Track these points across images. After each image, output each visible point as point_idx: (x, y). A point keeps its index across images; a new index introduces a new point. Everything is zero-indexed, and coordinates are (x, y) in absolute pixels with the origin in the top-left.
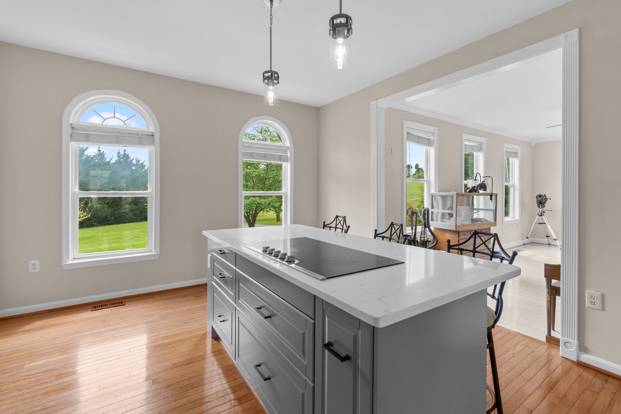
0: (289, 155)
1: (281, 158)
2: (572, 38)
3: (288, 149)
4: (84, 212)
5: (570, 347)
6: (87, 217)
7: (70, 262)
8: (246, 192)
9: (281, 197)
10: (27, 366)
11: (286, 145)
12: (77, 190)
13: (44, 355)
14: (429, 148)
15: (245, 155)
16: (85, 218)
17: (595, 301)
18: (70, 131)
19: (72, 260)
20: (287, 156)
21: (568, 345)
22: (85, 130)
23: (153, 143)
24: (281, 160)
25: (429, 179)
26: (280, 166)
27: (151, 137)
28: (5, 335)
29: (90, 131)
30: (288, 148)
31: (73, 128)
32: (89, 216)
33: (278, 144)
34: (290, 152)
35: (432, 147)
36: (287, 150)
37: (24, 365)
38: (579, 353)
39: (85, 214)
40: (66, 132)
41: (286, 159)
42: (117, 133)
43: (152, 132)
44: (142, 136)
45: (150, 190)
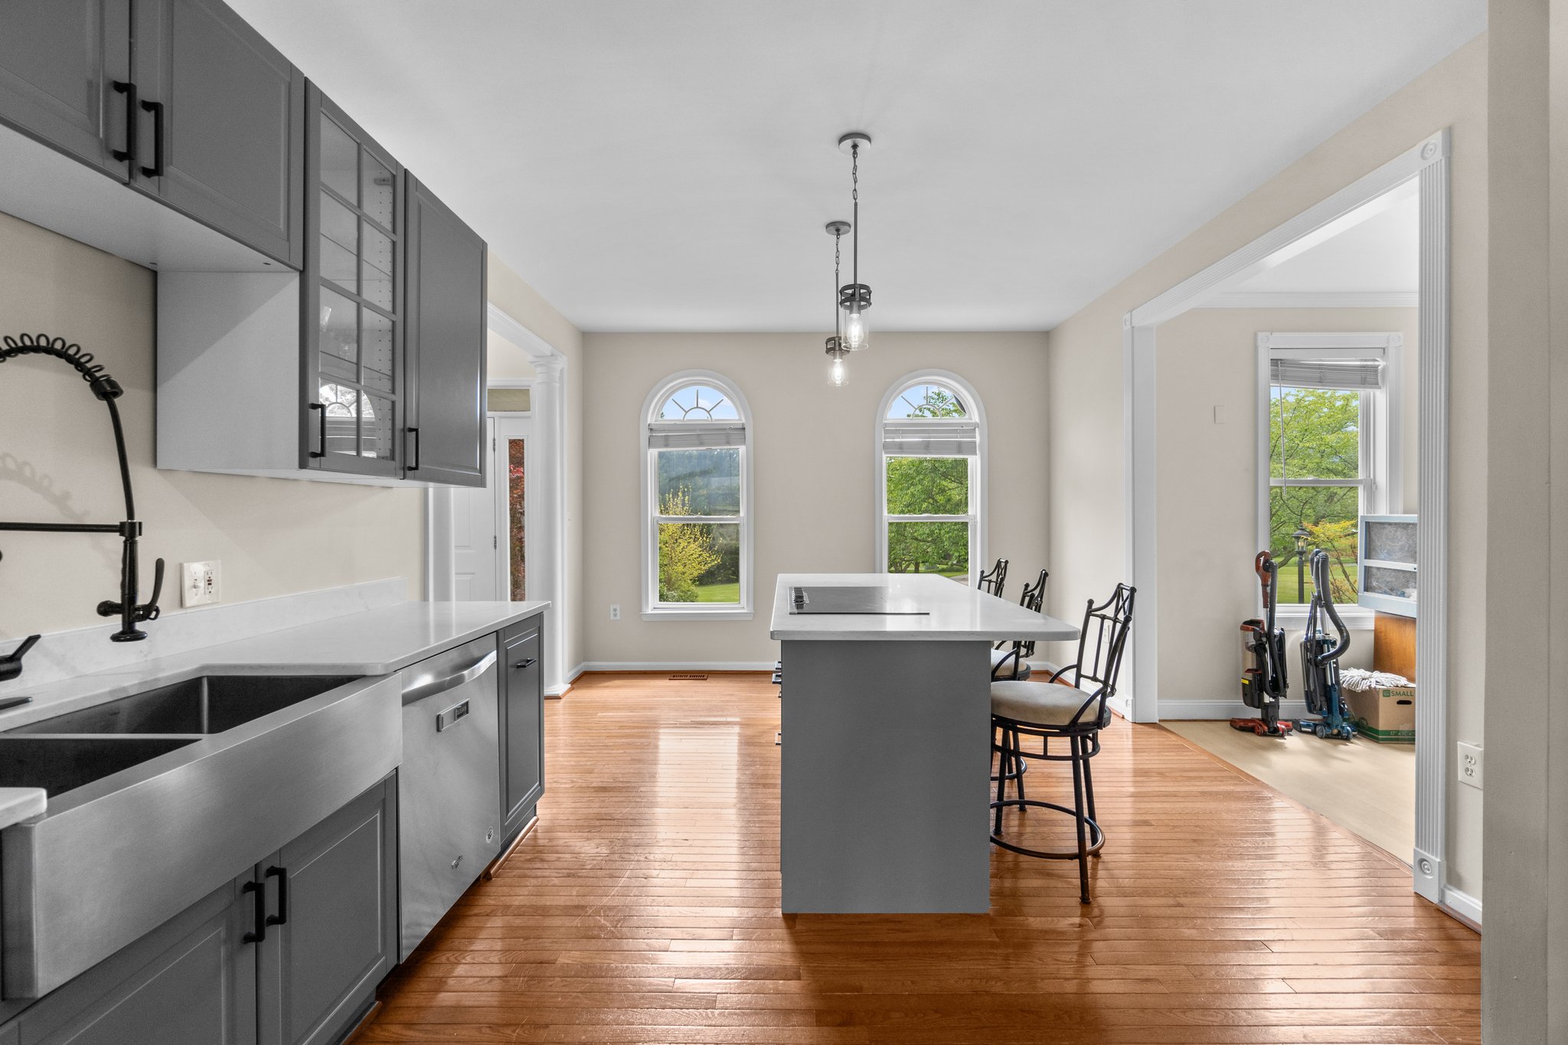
0: (978, 440)
1: (960, 448)
2: (1434, 152)
3: (977, 429)
5: (1428, 872)
7: (650, 612)
8: (893, 515)
9: (965, 524)
10: (599, 714)
11: (973, 421)
12: (657, 514)
13: (615, 709)
14: (1372, 393)
15: (887, 447)
17: (1473, 767)
18: (648, 434)
19: (652, 610)
20: (975, 443)
21: (1426, 867)
22: (664, 431)
23: (744, 440)
24: (960, 452)
25: (1372, 477)
26: (964, 462)
27: (743, 432)
28: (588, 687)
29: (669, 431)
30: (976, 425)
31: (651, 430)
33: (956, 418)
34: (981, 435)
35: (1380, 388)
36: (975, 429)
37: (597, 713)
38: (1445, 887)
39: (713, 557)
40: (644, 436)
41: (971, 449)
42: (700, 430)
43: (743, 424)
44: (729, 432)
45: (742, 514)
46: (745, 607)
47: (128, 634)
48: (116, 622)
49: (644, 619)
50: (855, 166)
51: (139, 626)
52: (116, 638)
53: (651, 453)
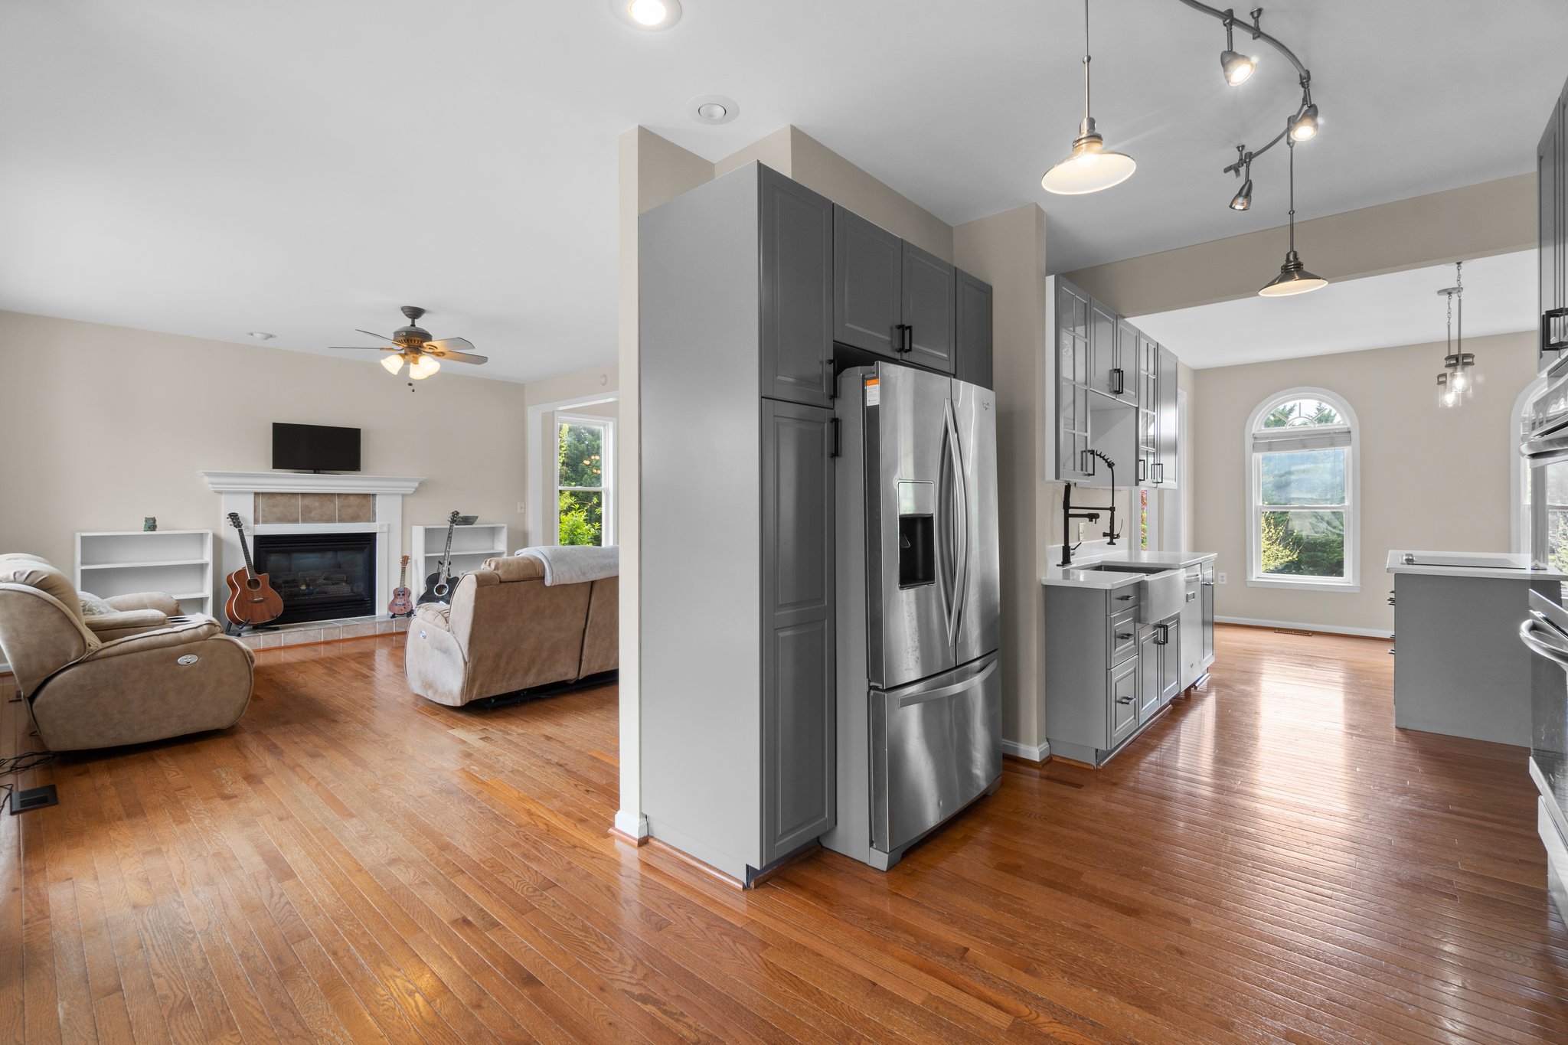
4: (1285, 548)
6: (1290, 558)
7: (1254, 580)
12: (1260, 503)
16: (1286, 560)
18: (1252, 441)
19: (1256, 579)
22: (1267, 438)
23: (1349, 442)
27: (1348, 435)
29: (1272, 438)
31: (1255, 438)
32: (1295, 556)
40: (1249, 442)
42: (1303, 436)
43: (1348, 428)
44: (1333, 435)
45: (1347, 503)
46: (1351, 581)
47: (1111, 543)
48: (1108, 539)
49: (1249, 585)
50: (1459, 275)
51: (1114, 541)
52: (1108, 544)
53: (1255, 457)
